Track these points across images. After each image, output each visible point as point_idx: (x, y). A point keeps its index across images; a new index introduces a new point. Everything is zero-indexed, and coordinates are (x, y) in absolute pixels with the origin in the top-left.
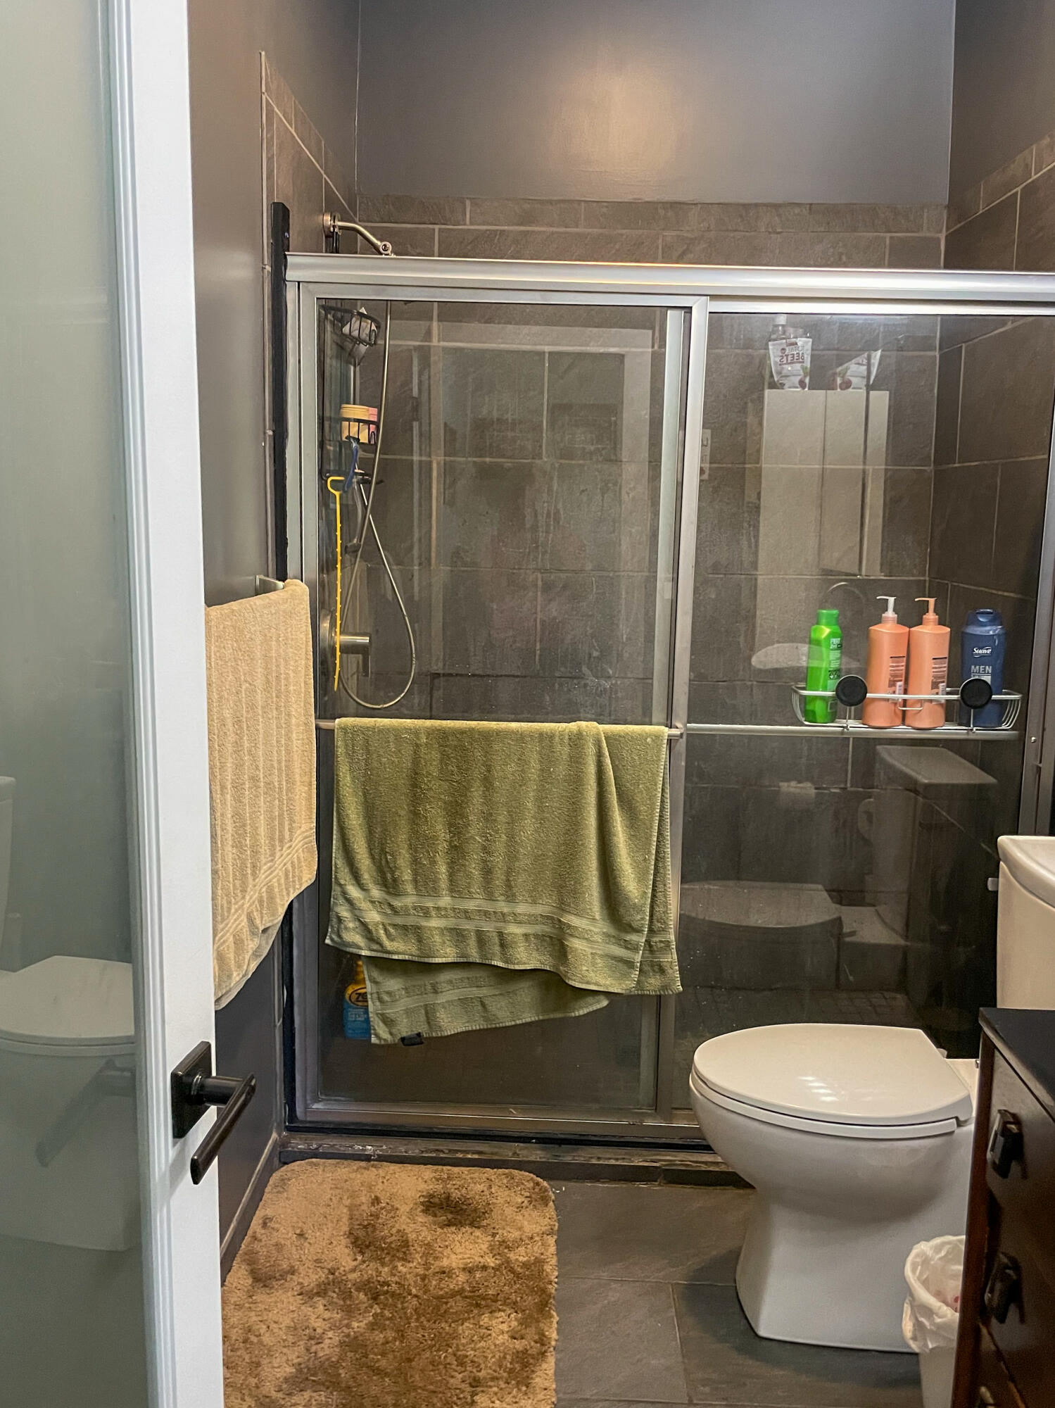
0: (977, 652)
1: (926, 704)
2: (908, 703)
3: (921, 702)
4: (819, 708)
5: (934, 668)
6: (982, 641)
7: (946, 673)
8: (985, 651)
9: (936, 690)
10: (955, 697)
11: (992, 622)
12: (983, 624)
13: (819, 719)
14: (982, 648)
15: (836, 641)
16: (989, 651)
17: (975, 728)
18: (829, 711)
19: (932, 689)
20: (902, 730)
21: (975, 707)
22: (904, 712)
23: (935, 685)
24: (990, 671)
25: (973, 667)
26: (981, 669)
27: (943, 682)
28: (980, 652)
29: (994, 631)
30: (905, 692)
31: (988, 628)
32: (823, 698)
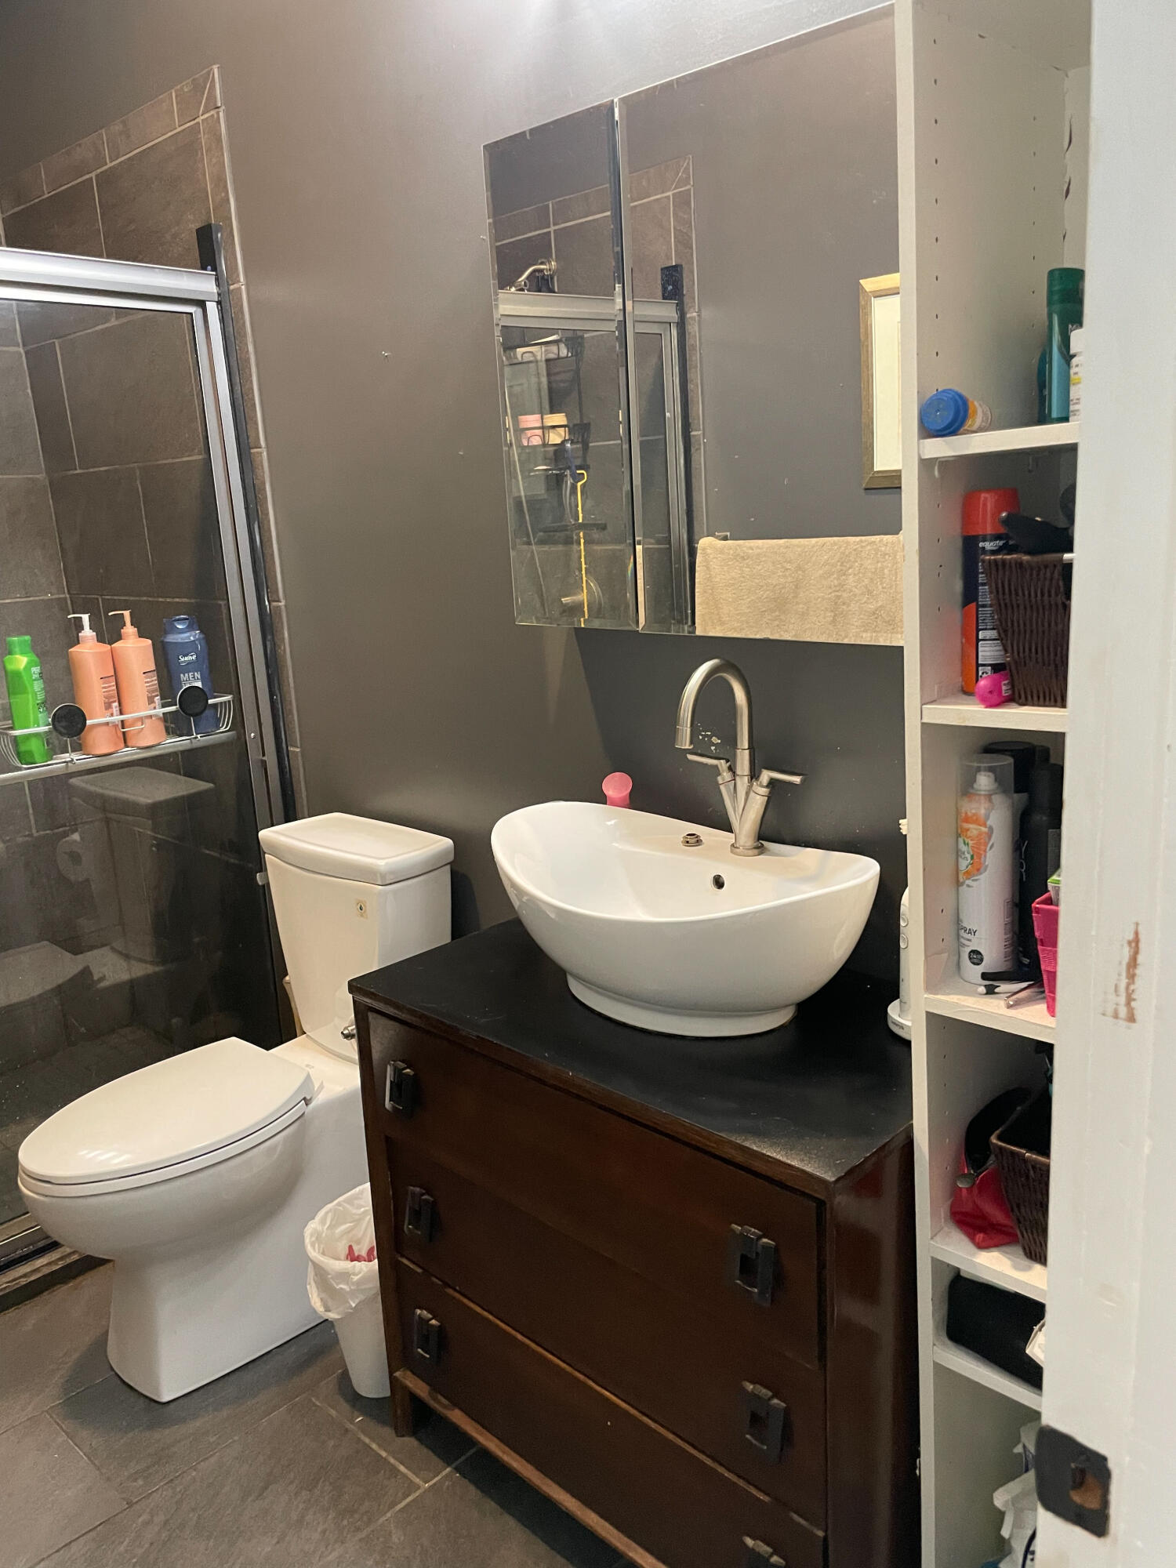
0: (183, 660)
1: (147, 721)
2: (126, 724)
3: (141, 719)
4: (36, 747)
5: (146, 682)
6: (185, 649)
7: (157, 686)
8: (190, 658)
9: (152, 705)
10: (173, 708)
11: (190, 628)
12: (182, 631)
13: (37, 757)
14: (187, 655)
15: (36, 670)
16: (194, 657)
17: (199, 736)
18: (46, 747)
19: (149, 704)
20: (127, 754)
21: (195, 715)
22: (124, 733)
23: (151, 700)
24: (199, 677)
25: (182, 675)
26: (191, 677)
27: (157, 696)
28: (186, 659)
29: (194, 637)
30: (121, 713)
31: (188, 634)
32: (37, 735)
